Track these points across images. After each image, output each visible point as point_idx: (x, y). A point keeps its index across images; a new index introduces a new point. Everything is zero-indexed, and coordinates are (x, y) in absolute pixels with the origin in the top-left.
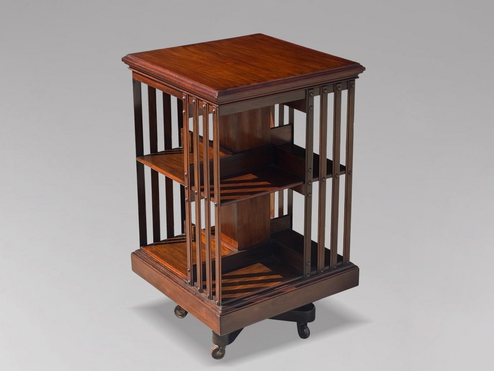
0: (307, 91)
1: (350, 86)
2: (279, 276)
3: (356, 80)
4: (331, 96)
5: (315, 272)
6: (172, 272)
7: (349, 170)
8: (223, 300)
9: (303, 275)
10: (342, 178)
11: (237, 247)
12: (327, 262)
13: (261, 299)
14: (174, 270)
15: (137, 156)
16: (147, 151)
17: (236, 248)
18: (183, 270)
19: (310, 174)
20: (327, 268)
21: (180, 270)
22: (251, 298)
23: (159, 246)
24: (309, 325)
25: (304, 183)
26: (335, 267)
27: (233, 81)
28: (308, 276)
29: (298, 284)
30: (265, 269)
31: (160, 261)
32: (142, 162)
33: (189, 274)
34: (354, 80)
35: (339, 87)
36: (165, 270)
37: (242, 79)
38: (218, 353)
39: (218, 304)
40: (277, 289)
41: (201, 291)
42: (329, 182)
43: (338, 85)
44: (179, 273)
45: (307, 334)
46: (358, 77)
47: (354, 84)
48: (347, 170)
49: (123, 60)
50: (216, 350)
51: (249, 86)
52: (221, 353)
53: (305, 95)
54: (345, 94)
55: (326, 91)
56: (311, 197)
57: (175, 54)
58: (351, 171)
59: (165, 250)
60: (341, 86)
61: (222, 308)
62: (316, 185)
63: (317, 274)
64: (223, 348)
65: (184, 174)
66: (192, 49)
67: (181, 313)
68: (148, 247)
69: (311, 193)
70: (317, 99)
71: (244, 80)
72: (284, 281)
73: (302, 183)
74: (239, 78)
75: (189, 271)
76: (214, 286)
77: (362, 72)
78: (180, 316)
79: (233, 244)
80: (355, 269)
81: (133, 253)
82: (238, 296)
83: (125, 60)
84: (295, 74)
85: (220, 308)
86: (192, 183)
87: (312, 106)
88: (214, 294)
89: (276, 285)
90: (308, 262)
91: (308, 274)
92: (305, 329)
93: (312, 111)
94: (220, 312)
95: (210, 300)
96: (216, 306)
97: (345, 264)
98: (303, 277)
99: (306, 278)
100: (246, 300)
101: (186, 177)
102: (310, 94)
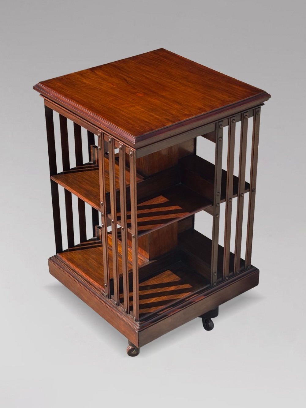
0: (217, 123)
1: (256, 113)
2: (188, 286)
3: (262, 107)
4: (238, 125)
5: (221, 279)
6: (88, 282)
7: (252, 188)
8: (141, 315)
9: (210, 283)
10: (247, 196)
11: (148, 257)
12: (231, 268)
13: (173, 311)
14: (91, 280)
15: (51, 175)
16: (60, 169)
18: (100, 280)
19: (218, 197)
20: (231, 274)
21: (97, 281)
22: (165, 311)
23: (73, 252)
24: (213, 320)
25: (213, 205)
26: (238, 272)
27: (148, 121)
28: (215, 284)
29: (206, 292)
30: (175, 278)
31: (77, 269)
32: (56, 181)
34: (260, 107)
35: (246, 116)
36: (83, 280)
37: (156, 118)
39: (136, 320)
40: (187, 299)
41: (118, 305)
42: (235, 201)
43: (245, 114)
44: (96, 284)
45: (211, 327)
46: (263, 104)
47: (259, 111)
48: (251, 187)
49: (35, 88)
50: (132, 350)
51: (164, 127)
52: (136, 352)
53: (214, 128)
54: (251, 120)
55: (235, 122)
56: (218, 218)
57: (84, 81)
58: (254, 189)
59: (80, 256)
60: (247, 114)
61: (140, 324)
62: (223, 206)
63: (223, 281)
64: (137, 348)
65: (100, 203)
66: (99, 73)
68: (64, 253)
69: (218, 214)
70: (226, 130)
71: (158, 119)
72: (193, 292)
73: (211, 205)
74: (152, 116)
76: (131, 299)
77: (268, 100)
79: (144, 254)
80: (256, 272)
81: (50, 259)
82: (153, 310)
83: (36, 88)
84: (206, 109)
85: (138, 323)
86: (108, 211)
87: (222, 137)
88: (131, 308)
89: (187, 295)
90: (215, 273)
91: (215, 282)
92: (209, 322)
93: (222, 141)
94: (138, 328)
95: (128, 315)
96: (134, 322)
97: (247, 268)
98: (210, 286)
99: (213, 286)
100: (161, 314)
101: (102, 205)
102: (219, 127)
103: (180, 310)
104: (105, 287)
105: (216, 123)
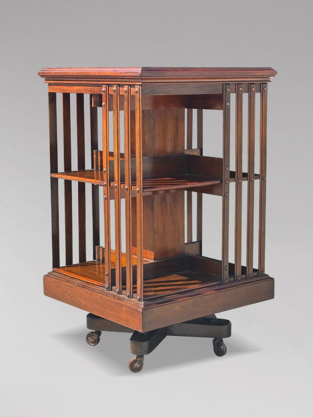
1: (262, 88)
2: (197, 281)
3: (268, 83)
4: (245, 97)
5: (232, 279)
10: (257, 182)
11: (153, 257)
13: (181, 298)
15: (51, 173)
17: (151, 259)
19: (227, 172)
20: (244, 276)
21: (96, 280)
23: (71, 267)
24: (225, 340)
25: (222, 182)
26: (251, 276)
28: (226, 281)
29: (217, 288)
30: (182, 278)
32: (57, 176)
33: (107, 278)
35: (253, 87)
38: (137, 365)
39: (140, 300)
41: (119, 293)
43: (252, 86)
44: (96, 283)
45: (223, 351)
47: (266, 87)
48: (262, 177)
50: (134, 362)
52: (139, 365)
53: (222, 91)
54: (258, 96)
55: (241, 90)
56: (228, 197)
59: (79, 269)
60: (254, 87)
61: (144, 303)
63: (234, 281)
64: (141, 359)
65: (103, 170)
67: (94, 339)
68: (61, 269)
69: (228, 193)
70: (233, 96)
72: (203, 285)
73: (220, 182)
75: (107, 275)
77: (274, 76)
78: (92, 342)
79: (148, 255)
80: (270, 280)
81: (46, 275)
82: (159, 293)
83: (42, 74)
85: (142, 303)
87: (229, 102)
88: (135, 292)
89: (196, 287)
90: (226, 266)
91: (226, 279)
92: (222, 345)
94: (142, 307)
95: (130, 299)
96: (138, 302)
97: (261, 275)
98: (221, 283)
99: (224, 283)
100: (167, 298)
101: (105, 173)
102: (227, 90)
103: (188, 298)
104: (106, 277)
105: (223, 84)
